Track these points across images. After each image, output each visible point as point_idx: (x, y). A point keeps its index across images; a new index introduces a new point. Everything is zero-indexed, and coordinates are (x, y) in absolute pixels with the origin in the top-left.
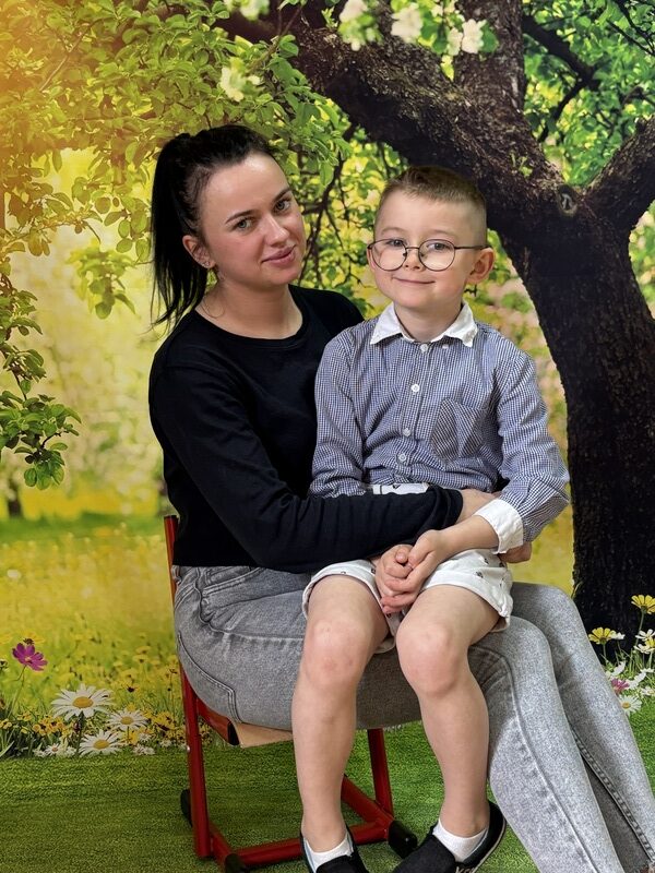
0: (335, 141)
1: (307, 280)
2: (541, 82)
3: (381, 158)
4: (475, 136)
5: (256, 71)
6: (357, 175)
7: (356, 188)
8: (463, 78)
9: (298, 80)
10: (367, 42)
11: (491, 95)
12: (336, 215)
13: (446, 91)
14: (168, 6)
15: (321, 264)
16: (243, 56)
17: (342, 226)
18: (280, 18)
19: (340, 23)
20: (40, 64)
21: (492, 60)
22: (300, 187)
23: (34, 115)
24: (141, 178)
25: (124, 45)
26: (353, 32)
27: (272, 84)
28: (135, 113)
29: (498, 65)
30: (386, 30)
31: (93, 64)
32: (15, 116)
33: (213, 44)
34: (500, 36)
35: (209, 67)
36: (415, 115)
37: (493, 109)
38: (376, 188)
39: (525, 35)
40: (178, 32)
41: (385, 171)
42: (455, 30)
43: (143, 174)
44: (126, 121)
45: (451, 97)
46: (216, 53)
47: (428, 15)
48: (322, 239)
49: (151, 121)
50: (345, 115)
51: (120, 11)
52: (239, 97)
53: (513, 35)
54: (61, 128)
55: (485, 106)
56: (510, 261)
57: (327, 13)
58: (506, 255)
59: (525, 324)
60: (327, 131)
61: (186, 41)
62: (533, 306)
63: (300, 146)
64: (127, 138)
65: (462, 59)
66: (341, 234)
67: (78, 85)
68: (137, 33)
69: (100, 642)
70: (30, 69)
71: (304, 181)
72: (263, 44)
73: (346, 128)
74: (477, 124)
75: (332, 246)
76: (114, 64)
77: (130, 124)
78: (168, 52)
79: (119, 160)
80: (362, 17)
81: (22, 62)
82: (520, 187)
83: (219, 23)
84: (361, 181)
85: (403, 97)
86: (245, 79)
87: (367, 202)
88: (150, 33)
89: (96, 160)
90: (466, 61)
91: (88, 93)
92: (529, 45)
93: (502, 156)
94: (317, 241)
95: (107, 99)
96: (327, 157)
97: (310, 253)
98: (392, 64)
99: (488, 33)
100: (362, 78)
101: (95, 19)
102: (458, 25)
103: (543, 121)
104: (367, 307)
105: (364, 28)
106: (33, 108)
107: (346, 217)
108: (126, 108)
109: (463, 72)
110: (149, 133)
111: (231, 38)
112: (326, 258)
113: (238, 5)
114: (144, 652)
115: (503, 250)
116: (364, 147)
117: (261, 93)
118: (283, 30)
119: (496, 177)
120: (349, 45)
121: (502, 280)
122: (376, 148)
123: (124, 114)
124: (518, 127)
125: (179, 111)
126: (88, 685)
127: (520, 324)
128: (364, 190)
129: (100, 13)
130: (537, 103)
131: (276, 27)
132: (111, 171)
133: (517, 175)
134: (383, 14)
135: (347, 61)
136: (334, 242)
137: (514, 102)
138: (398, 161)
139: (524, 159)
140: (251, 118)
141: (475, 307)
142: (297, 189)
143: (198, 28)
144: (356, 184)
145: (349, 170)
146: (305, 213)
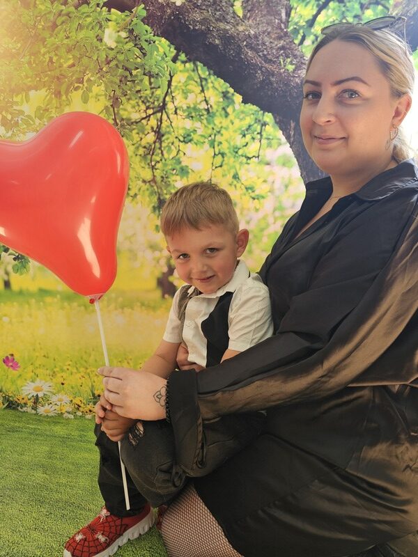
0: (167, 64)
1: (156, 155)
2: (300, 6)
3: (196, 72)
4: (257, 53)
5: (123, 29)
6: (180, 85)
7: (181, 93)
8: (249, 14)
9: (147, 31)
11: (268, 24)
12: (170, 112)
13: (237, 24)
14: (79, 1)
15: (164, 145)
16: (116, 21)
17: (174, 119)
22: (151, 98)
24: (68, 103)
25: (58, 26)
27: (133, 36)
29: (272, 3)
31: (44, 40)
33: (102, 17)
35: (99, 31)
37: (269, 33)
38: (193, 92)
40: (85, 15)
41: (199, 80)
43: (69, 100)
44: (61, 71)
45: (241, 28)
46: (102, 22)
48: (163, 129)
49: (73, 69)
50: (172, 46)
51: (54, 7)
52: (113, 45)
55: (264, 32)
56: (281, 132)
58: (278, 128)
59: (290, 176)
60: (163, 59)
61: (89, 20)
62: (297, 163)
63: (150, 72)
64: (62, 81)
66: (173, 124)
67: (37, 54)
68: (64, 18)
69: (48, 357)
70: (15, 48)
71: (153, 93)
72: (127, 13)
73: (173, 55)
74: (258, 45)
75: (169, 133)
76: (53, 38)
77: (63, 72)
78: (80, 27)
79: (58, 94)
81: (10, 45)
82: (287, 79)
84: (184, 88)
85: (209, 30)
86: (117, 34)
87: (188, 101)
88: (70, 17)
89: (47, 96)
90: (250, 3)
91: (42, 57)
93: (274, 62)
94: (161, 131)
95: (51, 59)
96: (164, 75)
97: (157, 138)
98: (201, 9)
100: (183, 21)
101: (43, 14)
103: (301, 31)
104: (190, 171)
106: (15, 69)
108: (61, 63)
109: (249, 11)
110: (72, 76)
111: (109, 11)
112: (166, 141)
114: (69, 365)
115: (276, 125)
116: (185, 66)
117: (127, 42)
119: (270, 77)
121: (276, 146)
122: (192, 65)
123: (60, 67)
124: (284, 40)
126: (41, 380)
127: (287, 176)
128: (185, 93)
129: (45, 10)
131: (135, 2)
132: (54, 101)
135: (173, 12)
136: (170, 130)
137: (283, 26)
138: (207, 73)
139: (289, 60)
140: (121, 57)
141: (258, 168)
142: (149, 99)
143: (95, 11)
144: (181, 90)
145: (176, 81)
146: (153, 114)
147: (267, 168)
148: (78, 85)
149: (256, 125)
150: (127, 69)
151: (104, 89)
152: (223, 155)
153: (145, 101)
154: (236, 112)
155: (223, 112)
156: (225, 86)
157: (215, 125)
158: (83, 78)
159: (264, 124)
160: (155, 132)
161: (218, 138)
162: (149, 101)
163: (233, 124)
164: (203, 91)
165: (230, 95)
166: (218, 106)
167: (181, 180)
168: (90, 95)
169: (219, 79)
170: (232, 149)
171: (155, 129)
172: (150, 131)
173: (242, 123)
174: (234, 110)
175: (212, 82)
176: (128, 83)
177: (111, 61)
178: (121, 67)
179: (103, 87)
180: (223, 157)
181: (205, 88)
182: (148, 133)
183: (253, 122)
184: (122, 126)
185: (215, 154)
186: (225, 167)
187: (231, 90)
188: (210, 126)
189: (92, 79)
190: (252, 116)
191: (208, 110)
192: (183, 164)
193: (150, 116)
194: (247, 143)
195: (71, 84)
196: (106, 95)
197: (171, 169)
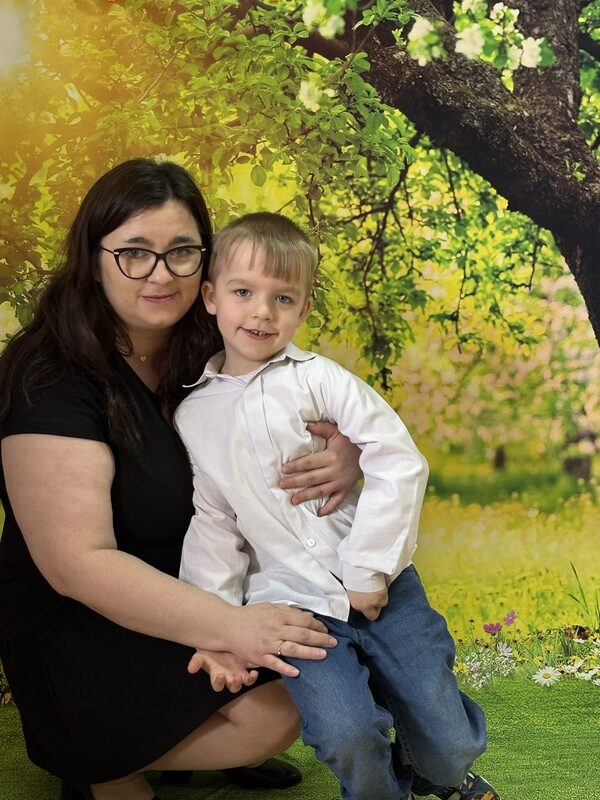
0: (401, 148)
1: (373, 272)
2: (595, 95)
3: (444, 163)
4: (532, 143)
5: (331, 85)
6: (421, 178)
7: (420, 190)
8: (522, 89)
9: (369, 93)
10: (433, 58)
11: (548, 106)
12: (401, 214)
13: (506, 102)
14: (254, 27)
15: (386, 258)
16: (320, 72)
17: (406, 225)
18: (354, 37)
19: (408, 41)
20: (139, 78)
21: (550, 73)
22: (369, 189)
23: (132, 123)
24: (225, 180)
25: (214, 61)
26: (420, 49)
27: (345, 96)
28: (222, 122)
29: (555, 79)
30: (451, 48)
31: (186, 78)
32: (116, 123)
33: (294, 60)
34: (557, 52)
35: (289, 81)
36: (476, 123)
37: (549, 118)
38: (438, 190)
39: (581, 51)
40: (262, 50)
41: (447, 174)
42: (516, 47)
43: (227, 176)
44: (213, 129)
45: (510, 107)
46: (296, 69)
47: (489, 35)
48: (388, 236)
49: (236, 129)
50: (411, 123)
51: (211, 30)
52: (315, 108)
53: (570, 51)
54: (157, 135)
55: (542, 116)
56: (564, 258)
57: (397, 33)
58: (559, 253)
59: (575, 318)
60: (394, 138)
61: (269, 58)
62: (584, 301)
64: (214, 144)
65: (521, 73)
66: (404, 232)
67: (172, 97)
68: (226, 50)
70: (131, 82)
71: (373, 183)
72: (338, 60)
73: (412, 135)
74: (533, 132)
75: (396, 242)
76: (205, 78)
77: (217, 131)
78: (253, 67)
79: (207, 164)
80: (428, 36)
81: (123, 76)
82: (573, 190)
83: (300, 42)
84: (425, 183)
85: (466, 107)
86: (321, 92)
87: (430, 202)
88: (237, 50)
90: (525, 74)
91: (181, 104)
92: (585, 60)
93: (556, 161)
94: (383, 238)
95: (198, 109)
96: (394, 161)
97: (376, 248)
98: (455, 78)
99: (546, 49)
100: (428, 91)
101: (189, 38)
102: (518, 43)
103: (596, 131)
104: (428, 298)
105: (430, 46)
106: (132, 117)
107: (410, 216)
108: (215, 117)
109: (523, 85)
110: (234, 140)
111: (310, 55)
112: (390, 253)
113: (316, 26)
115: (557, 248)
116: (428, 153)
117: (335, 104)
118: (356, 48)
119: (550, 181)
120: (417, 61)
121: (556, 276)
122: (439, 153)
123: (212, 122)
124: (572, 136)
125: (261, 120)
127: (571, 317)
128: (427, 192)
129: (194, 32)
130: (590, 113)
131: (350, 45)
132: (199, 174)
133: (570, 180)
134: (447, 34)
135: (414, 75)
136: (399, 239)
137: (569, 112)
138: (460, 166)
139: (578, 165)
140: (326, 126)
141: (528, 301)
142: (366, 190)
143: (280, 46)
144: (420, 186)
145: (414, 173)
146: (371, 212)
147: (542, 303)
148: (245, 154)
149: (527, 242)
150: (334, 144)
151: (296, 170)
152: (477, 278)
153: (360, 192)
154: (499, 221)
155: (480, 221)
156: (484, 185)
157: (467, 236)
158: (255, 146)
159: (540, 243)
160: (374, 238)
161: (471, 255)
162: (366, 194)
163: (493, 236)
164: (452, 189)
165: (491, 197)
166: (473, 211)
167: (413, 310)
168: (269, 174)
169: (477, 176)
170: (490, 272)
171: (373, 234)
172: (365, 237)
173: (507, 236)
174: (496, 218)
175: (466, 179)
176: (334, 164)
177: (309, 131)
178: (324, 139)
179: (293, 167)
180: (477, 282)
181: (456, 186)
182: (362, 239)
183: (522, 238)
184: (322, 227)
185: (465, 277)
186: (479, 295)
187: (493, 191)
188: (460, 239)
189: (273, 150)
190: (521, 229)
191: (457, 216)
192: (417, 288)
193: (366, 214)
194: (513, 266)
195: (232, 151)
196: (298, 179)
197: (396, 294)
